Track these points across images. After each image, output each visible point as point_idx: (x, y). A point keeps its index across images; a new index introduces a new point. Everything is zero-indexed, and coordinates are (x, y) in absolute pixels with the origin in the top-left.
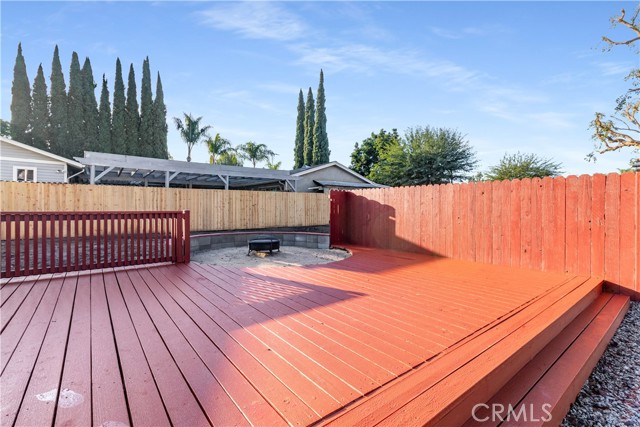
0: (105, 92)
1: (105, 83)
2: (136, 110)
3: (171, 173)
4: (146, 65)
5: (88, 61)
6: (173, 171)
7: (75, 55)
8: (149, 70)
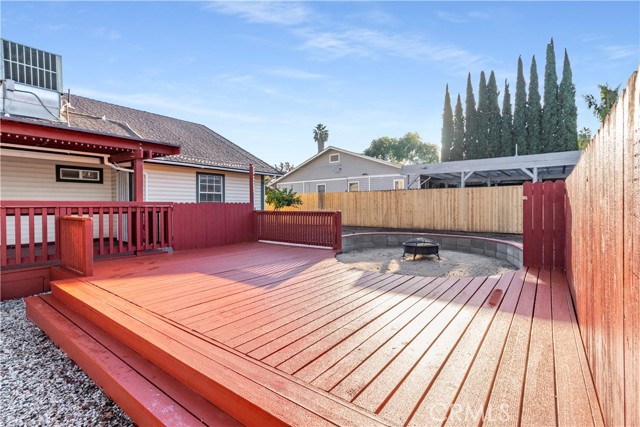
0: (507, 96)
1: (507, 87)
2: (538, 103)
3: (466, 174)
4: (550, 49)
5: (493, 73)
6: (467, 171)
7: (483, 74)
8: (553, 53)
